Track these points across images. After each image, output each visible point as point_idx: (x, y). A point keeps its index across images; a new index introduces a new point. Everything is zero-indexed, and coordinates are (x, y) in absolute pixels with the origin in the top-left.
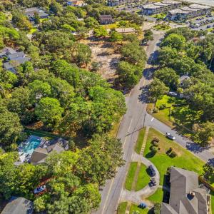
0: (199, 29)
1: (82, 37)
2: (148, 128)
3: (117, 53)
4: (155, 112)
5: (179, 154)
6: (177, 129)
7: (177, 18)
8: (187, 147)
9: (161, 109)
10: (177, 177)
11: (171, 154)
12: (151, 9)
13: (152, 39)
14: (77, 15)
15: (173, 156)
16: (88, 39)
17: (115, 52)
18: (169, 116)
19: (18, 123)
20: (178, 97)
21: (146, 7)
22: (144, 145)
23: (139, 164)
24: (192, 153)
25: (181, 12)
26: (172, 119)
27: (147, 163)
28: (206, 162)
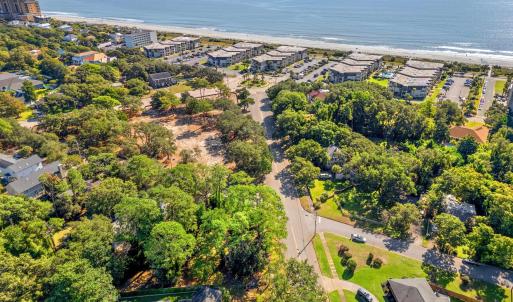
0: (305, 80)
1: (132, 114)
2: (321, 235)
3: (209, 130)
4: (317, 208)
5: (384, 260)
6: (360, 224)
7: (269, 68)
8: (387, 246)
9: (323, 201)
10: (405, 293)
11: (374, 263)
12: (225, 58)
13: (253, 102)
14: (106, 77)
15: (377, 265)
16: (145, 114)
17: (205, 129)
18: (339, 208)
19: (111, 287)
20: (334, 179)
21: (215, 54)
22: (331, 262)
23: (341, 293)
24: (398, 253)
25: (270, 58)
26: (346, 212)
27: (352, 287)
28: (421, 260)
